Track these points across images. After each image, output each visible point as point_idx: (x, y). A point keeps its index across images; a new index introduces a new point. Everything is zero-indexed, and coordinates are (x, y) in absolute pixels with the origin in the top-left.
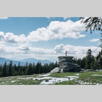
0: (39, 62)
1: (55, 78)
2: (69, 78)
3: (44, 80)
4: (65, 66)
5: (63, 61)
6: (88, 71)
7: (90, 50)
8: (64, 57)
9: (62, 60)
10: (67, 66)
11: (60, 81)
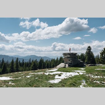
0: (42, 59)
1: (65, 73)
2: (78, 73)
3: (56, 74)
4: (70, 62)
5: (68, 57)
6: (90, 66)
7: (89, 47)
8: (69, 54)
9: (66, 56)
10: (71, 62)
11: (71, 75)
